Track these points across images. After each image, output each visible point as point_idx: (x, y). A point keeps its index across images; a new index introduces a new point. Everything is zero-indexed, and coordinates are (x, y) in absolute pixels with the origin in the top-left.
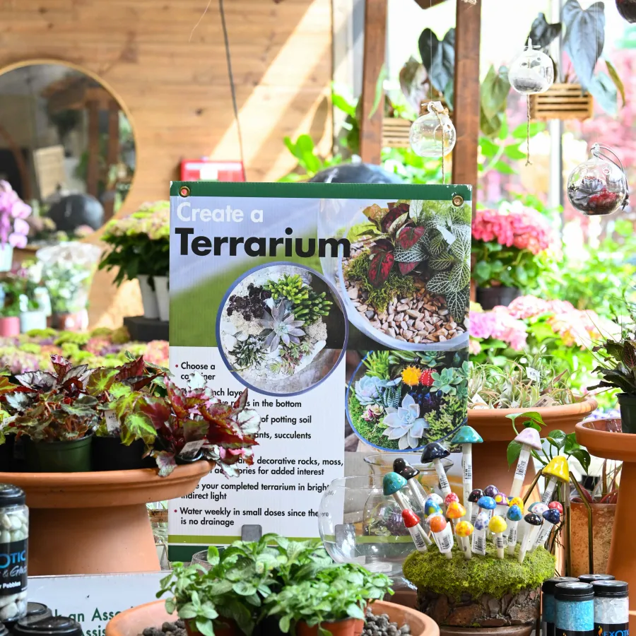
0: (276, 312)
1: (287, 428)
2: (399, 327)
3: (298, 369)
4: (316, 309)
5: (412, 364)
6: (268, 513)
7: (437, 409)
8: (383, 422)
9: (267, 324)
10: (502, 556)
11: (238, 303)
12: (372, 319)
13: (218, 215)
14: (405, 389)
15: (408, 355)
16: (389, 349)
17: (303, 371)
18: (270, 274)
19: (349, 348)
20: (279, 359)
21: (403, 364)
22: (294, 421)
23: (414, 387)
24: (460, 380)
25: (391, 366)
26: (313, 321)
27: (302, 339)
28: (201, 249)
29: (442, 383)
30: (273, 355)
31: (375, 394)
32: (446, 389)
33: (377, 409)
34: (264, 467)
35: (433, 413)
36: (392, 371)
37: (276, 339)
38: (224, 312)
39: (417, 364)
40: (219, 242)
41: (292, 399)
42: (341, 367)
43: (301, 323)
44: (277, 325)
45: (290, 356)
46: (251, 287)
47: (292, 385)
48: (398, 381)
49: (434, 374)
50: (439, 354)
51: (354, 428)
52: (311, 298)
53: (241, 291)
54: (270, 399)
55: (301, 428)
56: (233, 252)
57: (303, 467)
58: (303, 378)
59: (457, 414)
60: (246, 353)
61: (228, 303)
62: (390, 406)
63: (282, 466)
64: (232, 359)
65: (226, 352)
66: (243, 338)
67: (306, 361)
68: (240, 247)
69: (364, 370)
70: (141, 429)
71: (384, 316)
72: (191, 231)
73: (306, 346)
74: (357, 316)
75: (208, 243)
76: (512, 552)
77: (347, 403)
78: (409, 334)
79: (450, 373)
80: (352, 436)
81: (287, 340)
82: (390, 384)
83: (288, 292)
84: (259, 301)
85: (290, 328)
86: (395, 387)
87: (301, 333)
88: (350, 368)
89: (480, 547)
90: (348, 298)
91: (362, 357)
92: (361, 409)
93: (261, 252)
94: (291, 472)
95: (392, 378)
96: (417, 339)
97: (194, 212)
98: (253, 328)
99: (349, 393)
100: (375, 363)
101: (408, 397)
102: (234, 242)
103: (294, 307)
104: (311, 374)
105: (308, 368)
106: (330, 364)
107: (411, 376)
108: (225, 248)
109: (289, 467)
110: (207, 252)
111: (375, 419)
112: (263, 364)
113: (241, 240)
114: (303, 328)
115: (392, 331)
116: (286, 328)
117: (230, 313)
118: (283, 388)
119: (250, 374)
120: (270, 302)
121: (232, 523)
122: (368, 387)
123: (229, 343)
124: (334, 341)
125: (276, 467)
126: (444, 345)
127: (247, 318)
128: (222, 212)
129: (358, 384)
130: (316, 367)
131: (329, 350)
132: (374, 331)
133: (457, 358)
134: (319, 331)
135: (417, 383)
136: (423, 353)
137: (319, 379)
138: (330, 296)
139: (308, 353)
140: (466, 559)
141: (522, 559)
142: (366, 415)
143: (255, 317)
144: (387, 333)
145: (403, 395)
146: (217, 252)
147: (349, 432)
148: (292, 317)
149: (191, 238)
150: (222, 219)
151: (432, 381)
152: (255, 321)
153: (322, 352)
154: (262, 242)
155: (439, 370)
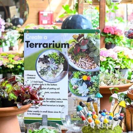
0: (50, 62)
1: (54, 91)
2: (82, 65)
3: (56, 76)
4: (61, 61)
5: (85, 75)
6: (49, 112)
7: (92, 86)
8: (78, 89)
9: (48, 65)
10: (108, 129)
11: (41, 60)
12: (75, 63)
13: (36, 38)
14: (83, 81)
15: (84, 72)
16: (79, 71)
17: (57, 77)
18: (49, 52)
19: (69, 71)
20: (51, 74)
21: (83, 75)
22: (55, 89)
23: (86, 80)
24: (97, 79)
25: (80, 75)
26: (60, 64)
27: (57, 68)
28: (32, 46)
29: (93, 79)
30: (50, 72)
31: (76, 82)
32: (94, 81)
33: (76, 86)
34: (48, 100)
35: (91, 87)
36: (80, 77)
37: (51, 69)
38: (38, 62)
39: (86, 75)
40: (36, 44)
41: (55, 84)
42: (67, 75)
43: (57, 64)
44: (51, 65)
45: (54, 73)
46: (44, 56)
47: (55, 80)
48: (81, 79)
49: (91, 77)
50: (92, 72)
51: (70, 91)
52: (59, 58)
53: (42, 56)
54: (49, 83)
55: (57, 91)
56: (40, 47)
57: (57, 101)
58: (57, 78)
59: (97, 87)
60: (43, 72)
61: (38, 60)
62: (80, 85)
63: (52, 100)
64: (40, 74)
65: (38, 72)
66: (42, 68)
67: (58, 74)
68: (41, 46)
69: (73, 76)
70: (13, 97)
71: (78, 63)
72: (29, 42)
73: (58, 70)
74: (71, 63)
75: (33, 45)
76: (110, 127)
77: (69, 85)
78: (84, 67)
79: (95, 77)
80: (70, 93)
81: (53, 69)
82: (80, 80)
83: (54, 57)
84: (46, 59)
85: (54, 66)
86: (81, 81)
87: (57, 67)
88: (69, 76)
89: (102, 126)
90: (69, 58)
91: (72, 73)
92: (72, 86)
93: (47, 47)
94: (55, 102)
95: (80, 78)
96: (86, 68)
97: (30, 37)
98: (45, 66)
99: (69, 82)
100: (76, 74)
101: (84, 83)
102: (40, 44)
103: (55, 60)
104: (59, 77)
105: (59, 76)
106: (64, 75)
107: (85, 78)
108: (38, 46)
109: (54, 101)
110: (33, 47)
111: (76, 88)
112: (47, 75)
113: (42, 44)
114: (57, 66)
115: (80, 66)
116: (53, 66)
117: (39, 62)
118: (53, 81)
119: (44, 77)
120: (49, 59)
121: (40, 114)
122: (74, 80)
123: (39, 70)
124: (65, 69)
125: (51, 100)
126: (93, 70)
127: (43, 63)
128: (37, 37)
129: (71, 80)
130: (61, 76)
131: (64, 71)
132: (75, 66)
133: (97, 73)
134: (61, 67)
135: (86, 79)
136: (88, 72)
137: (62, 78)
138: (64, 58)
139: (59, 72)
140: (98, 129)
141: (113, 129)
142: (73, 88)
143: (45, 63)
144: (79, 67)
145: (83, 82)
146: (36, 47)
147: (69, 92)
148: (55, 63)
149: (29, 43)
150: (37, 39)
151: (90, 79)
152: (45, 64)
153: (62, 72)
154: (47, 44)
155: (92, 76)
